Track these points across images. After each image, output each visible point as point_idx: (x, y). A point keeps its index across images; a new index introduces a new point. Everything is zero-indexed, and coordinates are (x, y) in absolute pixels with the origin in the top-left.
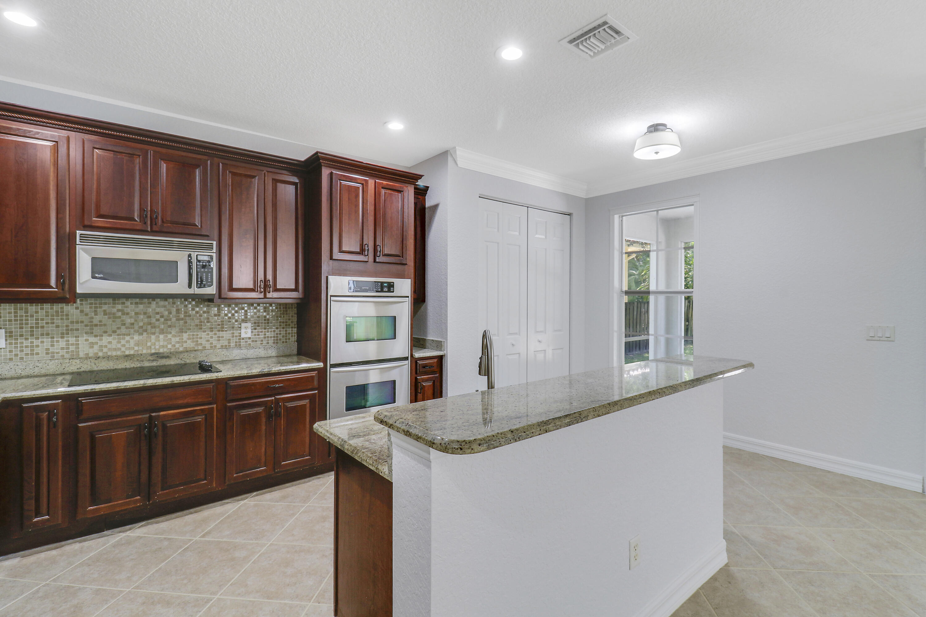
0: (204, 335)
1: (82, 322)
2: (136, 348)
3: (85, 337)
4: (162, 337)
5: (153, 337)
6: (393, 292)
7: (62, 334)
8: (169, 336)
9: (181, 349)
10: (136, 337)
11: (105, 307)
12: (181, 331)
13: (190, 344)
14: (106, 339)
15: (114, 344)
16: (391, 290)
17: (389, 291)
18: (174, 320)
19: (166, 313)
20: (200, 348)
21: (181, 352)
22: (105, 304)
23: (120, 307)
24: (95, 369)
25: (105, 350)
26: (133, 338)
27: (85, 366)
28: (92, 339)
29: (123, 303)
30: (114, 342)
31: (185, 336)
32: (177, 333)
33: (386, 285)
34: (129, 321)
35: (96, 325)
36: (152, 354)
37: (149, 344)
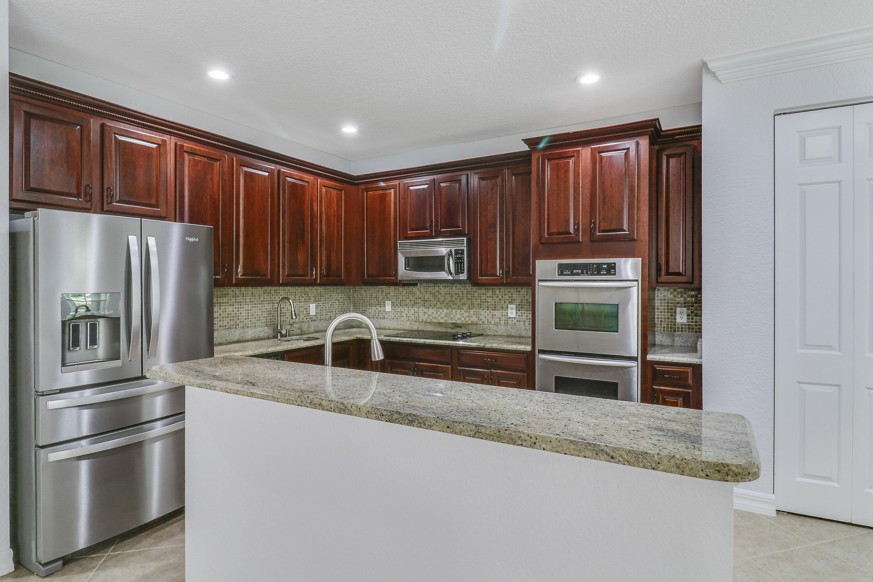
0: (483, 312)
1: (420, 298)
2: (445, 318)
3: (422, 308)
4: (458, 311)
5: (454, 311)
6: (615, 274)
7: (412, 305)
8: (463, 311)
9: (470, 322)
10: (445, 311)
11: (431, 289)
12: (469, 308)
13: (474, 319)
14: (431, 310)
15: (435, 315)
16: (612, 273)
17: (609, 273)
18: (465, 299)
19: (461, 295)
20: (481, 322)
21: (469, 324)
22: (430, 287)
23: (437, 289)
24: (425, 329)
25: (431, 318)
26: (443, 311)
27: (421, 327)
28: (425, 310)
29: (439, 286)
30: (435, 313)
31: (472, 312)
32: (467, 309)
33: (605, 266)
34: (442, 299)
35: (426, 301)
36: (452, 324)
37: (452, 316)
